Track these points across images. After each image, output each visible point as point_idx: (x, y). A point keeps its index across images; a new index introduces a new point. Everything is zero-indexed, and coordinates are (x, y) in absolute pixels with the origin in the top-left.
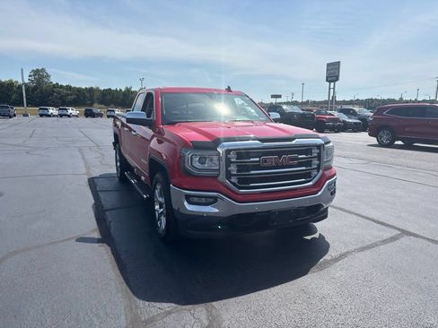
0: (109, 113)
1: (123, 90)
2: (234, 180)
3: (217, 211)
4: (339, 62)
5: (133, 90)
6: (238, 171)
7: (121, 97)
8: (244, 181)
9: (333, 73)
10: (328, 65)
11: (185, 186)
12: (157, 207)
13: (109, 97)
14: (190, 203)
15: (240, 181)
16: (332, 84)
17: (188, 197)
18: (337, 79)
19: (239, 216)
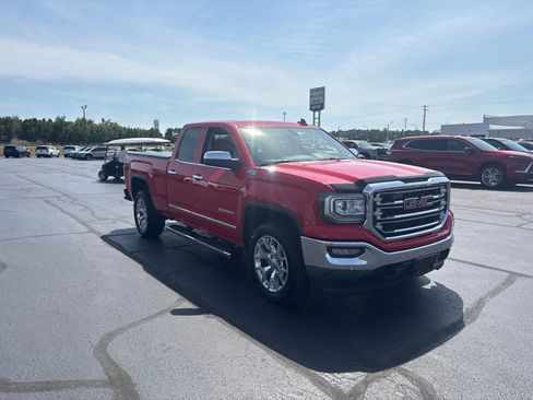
0: (39, 151)
1: (54, 120)
2: (379, 226)
3: (365, 263)
4: (323, 89)
5: (66, 120)
6: (382, 216)
7: (52, 130)
8: (389, 227)
9: (317, 101)
10: (312, 91)
11: (323, 236)
12: (257, 265)
13: (33, 130)
14: (332, 256)
15: (385, 227)
16: (317, 113)
17: (330, 250)
18: (322, 107)
19: (388, 267)
